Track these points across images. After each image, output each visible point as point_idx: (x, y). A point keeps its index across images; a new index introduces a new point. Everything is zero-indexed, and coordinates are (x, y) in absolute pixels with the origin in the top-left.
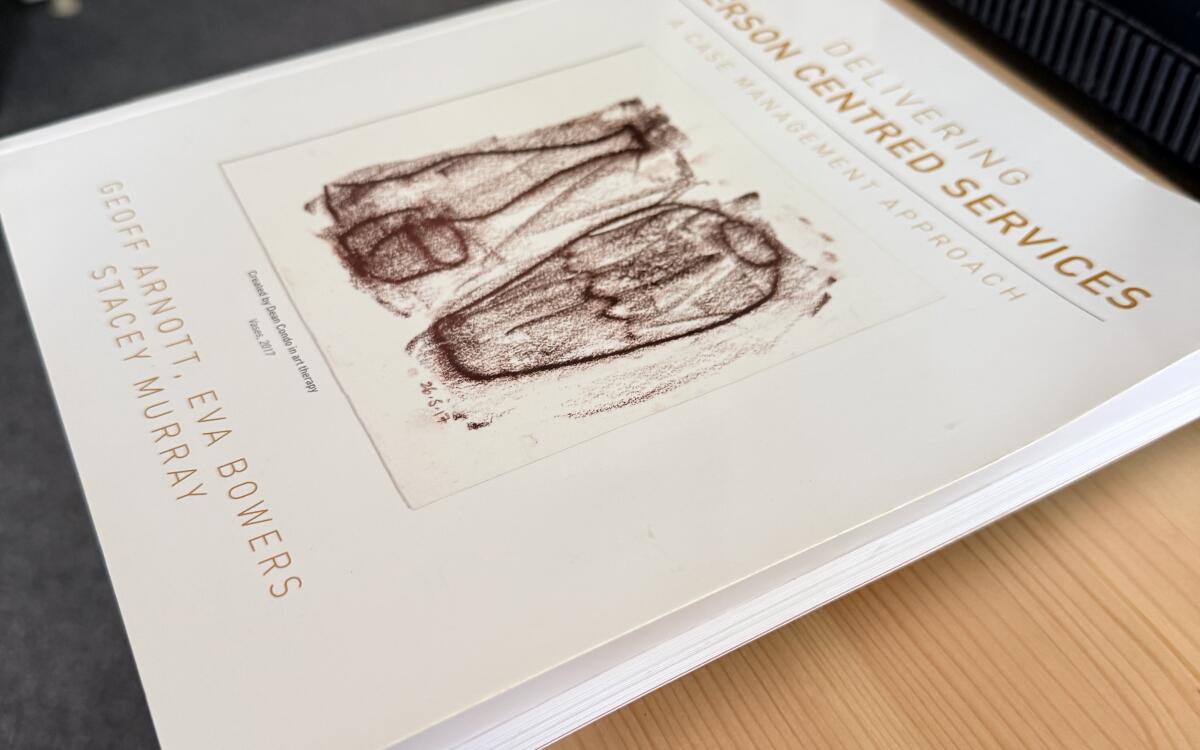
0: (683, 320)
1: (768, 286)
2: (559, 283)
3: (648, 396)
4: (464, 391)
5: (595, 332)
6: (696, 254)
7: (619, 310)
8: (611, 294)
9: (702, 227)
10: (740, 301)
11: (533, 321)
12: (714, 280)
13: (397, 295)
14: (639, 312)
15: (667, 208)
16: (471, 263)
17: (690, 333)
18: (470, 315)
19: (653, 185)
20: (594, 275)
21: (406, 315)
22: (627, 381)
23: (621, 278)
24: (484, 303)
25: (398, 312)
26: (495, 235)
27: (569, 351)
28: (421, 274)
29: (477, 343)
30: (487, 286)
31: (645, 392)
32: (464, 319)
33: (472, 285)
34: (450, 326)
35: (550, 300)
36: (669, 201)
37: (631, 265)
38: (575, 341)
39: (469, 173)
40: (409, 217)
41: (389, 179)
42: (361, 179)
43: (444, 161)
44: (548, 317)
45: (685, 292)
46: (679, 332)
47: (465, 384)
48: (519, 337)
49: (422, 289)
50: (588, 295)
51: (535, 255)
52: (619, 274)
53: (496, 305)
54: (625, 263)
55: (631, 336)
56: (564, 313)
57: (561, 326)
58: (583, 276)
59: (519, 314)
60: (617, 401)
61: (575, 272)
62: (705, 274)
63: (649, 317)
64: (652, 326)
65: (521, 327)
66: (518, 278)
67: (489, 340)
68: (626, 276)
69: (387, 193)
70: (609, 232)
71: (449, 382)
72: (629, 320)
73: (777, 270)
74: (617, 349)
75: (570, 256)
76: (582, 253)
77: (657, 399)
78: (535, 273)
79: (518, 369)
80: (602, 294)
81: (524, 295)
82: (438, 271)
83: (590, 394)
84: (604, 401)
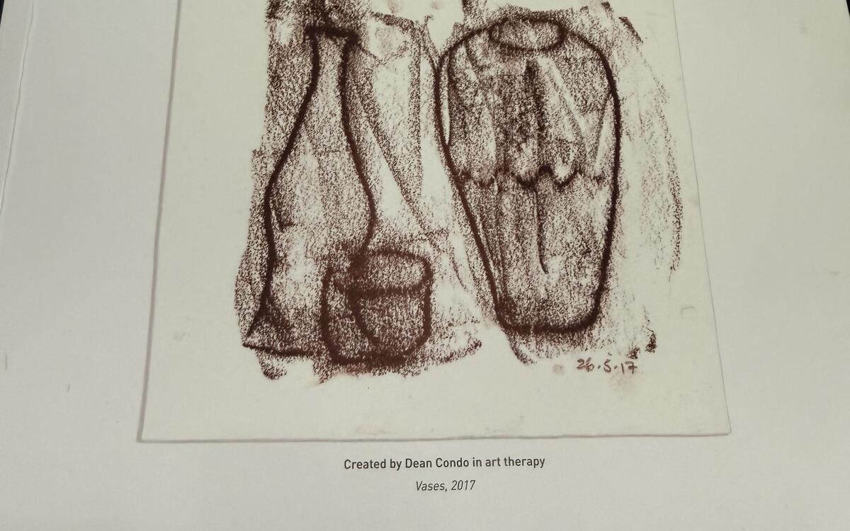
0: (599, 132)
1: (589, 50)
2: (499, 200)
3: (677, 203)
4: (603, 336)
5: (579, 203)
6: (521, 78)
7: (562, 172)
8: (537, 168)
9: (486, 54)
10: (597, 80)
11: (540, 244)
12: (560, 82)
13: (446, 342)
14: (572, 158)
15: (445, 66)
16: (432, 259)
17: (618, 135)
18: (505, 290)
19: (407, 60)
20: (504, 167)
21: (477, 344)
22: (652, 208)
23: (520, 150)
24: (496, 274)
25: (469, 350)
26: (404, 220)
27: (593, 234)
28: (427, 309)
29: (545, 301)
30: (472, 259)
31: (671, 201)
32: (508, 298)
33: (464, 271)
34: (512, 315)
35: (519, 219)
36: (436, 59)
37: (506, 133)
38: (582, 223)
39: (299, 202)
40: (336, 285)
41: (268, 279)
42: (252, 306)
43: (267, 215)
44: (540, 229)
45: (563, 113)
46: (612, 143)
47: (595, 332)
48: (555, 264)
49: (447, 316)
50: (528, 185)
51: (450, 200)
52: (513, 149)
53: (502, 263)
54: (501, 136)
55: (599, 179)
56: (541, 215)
57: (557, 225)
58: (501, 177)
59: (524, 250)
60: (673, 227)
61: (492, 181)
62: (549, 85)
63: (582, 153)
64: (594, 156)
65: (542, 257)
66: (474, 229)
67: (546, 290)
68: (519, 145)
69: (290, 290)
70: (451, 127)
71: (587, 344)
72: (578, 170)
73: (573, 34)
74: (609, 196)
75: (468, 175)
76: (469, 163)
77: (684, 196)
78: (476, 213)
79: (597, 284)
80: (533, 174)
81: (501, 235)
82: (429, 292)
83: (655, 242)
84: (668, 236)
